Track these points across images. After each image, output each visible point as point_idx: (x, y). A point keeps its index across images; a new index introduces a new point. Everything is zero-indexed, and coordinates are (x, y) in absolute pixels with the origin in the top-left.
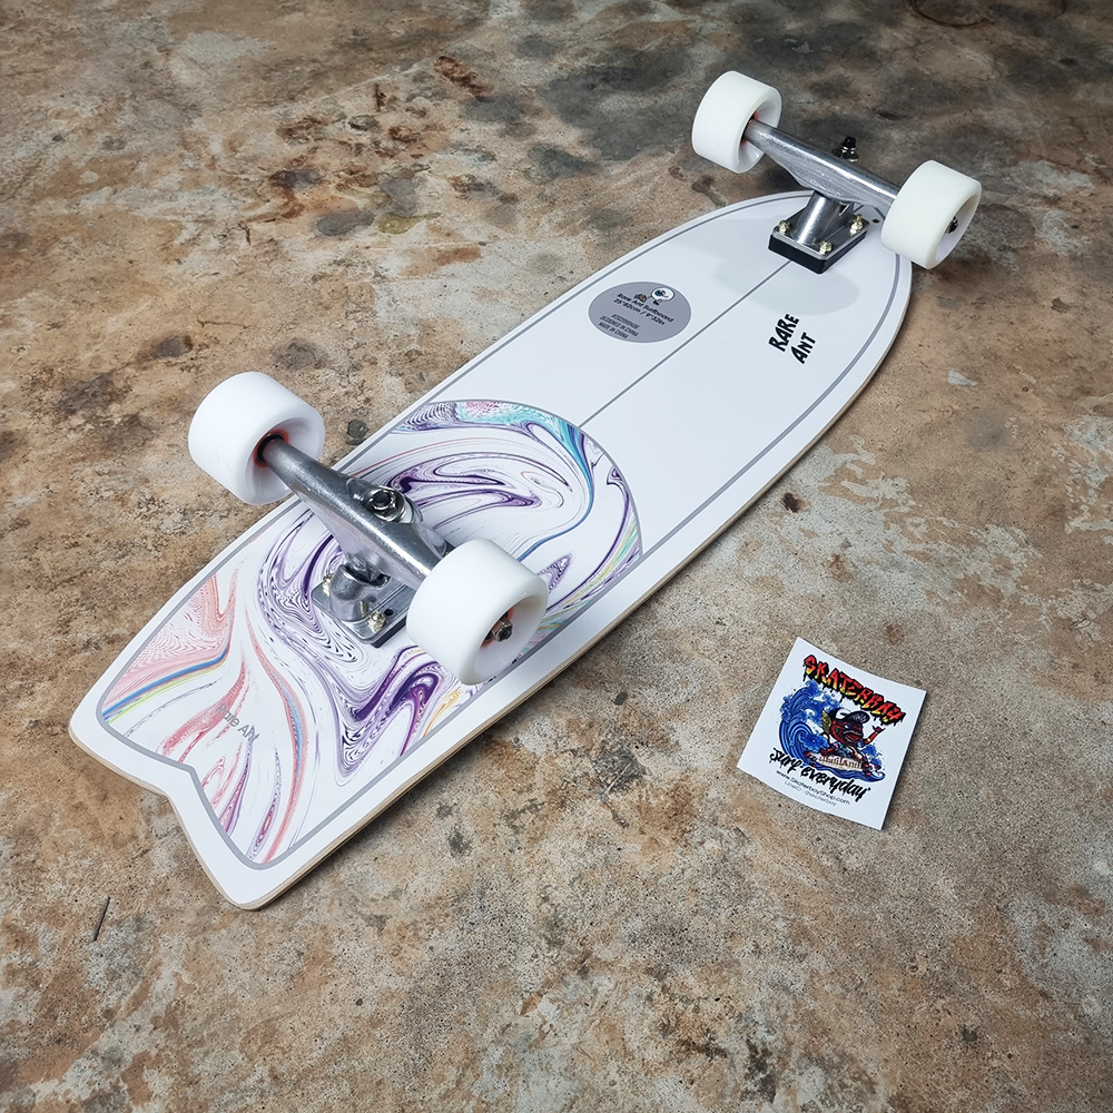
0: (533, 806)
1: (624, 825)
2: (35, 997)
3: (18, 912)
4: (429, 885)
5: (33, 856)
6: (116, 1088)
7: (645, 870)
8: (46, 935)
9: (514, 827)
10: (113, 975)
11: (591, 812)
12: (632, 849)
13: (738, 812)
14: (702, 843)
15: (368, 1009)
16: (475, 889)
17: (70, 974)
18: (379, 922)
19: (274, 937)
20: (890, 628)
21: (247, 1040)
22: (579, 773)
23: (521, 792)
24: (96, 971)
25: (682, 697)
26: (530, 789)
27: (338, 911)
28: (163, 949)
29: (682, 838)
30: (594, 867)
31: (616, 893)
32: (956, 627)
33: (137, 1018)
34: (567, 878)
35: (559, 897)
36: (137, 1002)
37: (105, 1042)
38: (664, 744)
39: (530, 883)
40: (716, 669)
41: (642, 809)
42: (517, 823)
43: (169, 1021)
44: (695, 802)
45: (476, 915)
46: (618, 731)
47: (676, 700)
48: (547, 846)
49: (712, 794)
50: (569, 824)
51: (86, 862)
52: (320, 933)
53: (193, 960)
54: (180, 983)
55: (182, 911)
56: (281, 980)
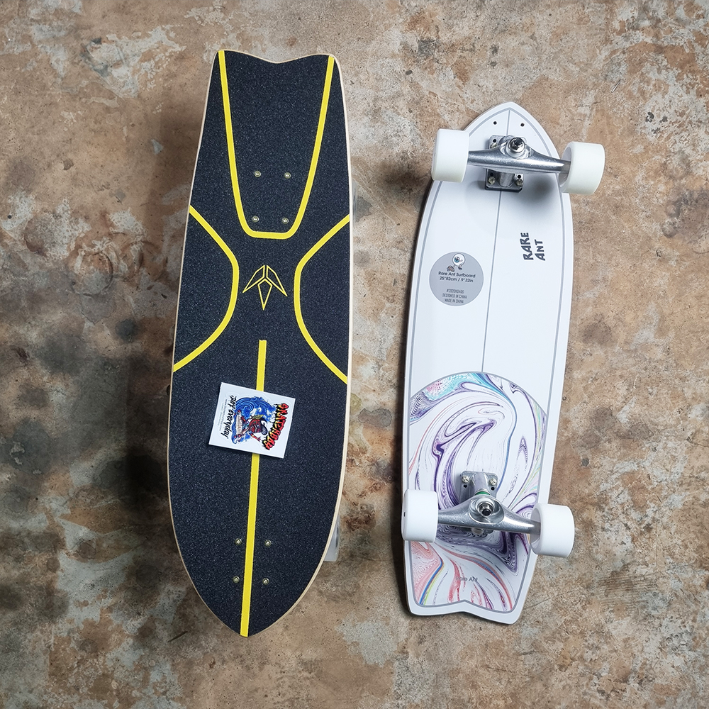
0: (463, 50)
1: (437, 27)
2: (643, 70)
3: (641, 103)
4: (511, 40)
5: (631, 122)
6: (629, 30)
7: (440, 8)
8: (634, 89)
9: (474, 46)
10: (619, 64)
11: (445, 37)
12: (440, 17)
13: (397, 9)
14: (416, 6)
15: (549, 11)
16: (497, 32)
17: (632, 72)
18: (532, 37)
19: (567, 50)
20: (291, 45)
21: (588, 22)
22: (441, 53)
23: (464, 57)
24: (623, 68)
25: (387, 60)
26: (461, 56)
27: (544, 48)
28: (602, 65)
29: (421, 12)
30: (456, 18)
31: (454, 6)
32: (266, 32)
33: (616, 47)
34: (466, 19)
35: (472, 15)
36: (614, 52)
37: (627, 45)
38: (405, 47)
39: (479, 24)
40: (367, 65)
41: (428, 29)
42: (472, 47)
43: (607, 41)
44: (409, 20)
45: (502, 23)
46: (418, 61)
47: (390, 60)
48: (467, 34)
49: (401, 20)
50: (455, 37)
51: (615, 110)
52: (552, 43)
53: (594, 57)
54: (600, 51)
55: (591, 74)
56: (570, 35)
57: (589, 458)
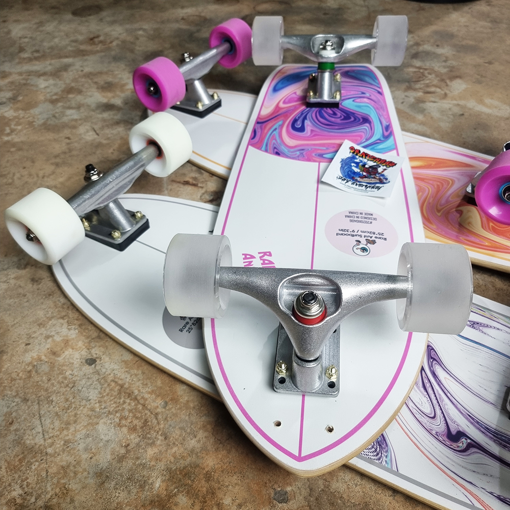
57: (291, 503)
